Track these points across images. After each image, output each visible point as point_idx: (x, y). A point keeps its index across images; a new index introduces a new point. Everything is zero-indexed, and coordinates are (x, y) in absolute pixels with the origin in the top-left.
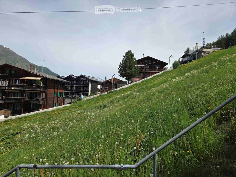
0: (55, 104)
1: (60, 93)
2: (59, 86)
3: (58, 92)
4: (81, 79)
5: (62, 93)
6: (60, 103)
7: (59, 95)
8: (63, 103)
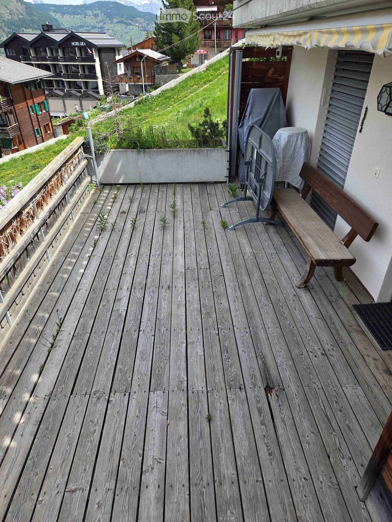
0: (37, 130)
1: (38, 104)
2: (33, 89)
3: (34, 104)
4: (73, 44)
5: (43, 102)
6: (45, 126)
7: (37, 109)
8: (50, 124)
